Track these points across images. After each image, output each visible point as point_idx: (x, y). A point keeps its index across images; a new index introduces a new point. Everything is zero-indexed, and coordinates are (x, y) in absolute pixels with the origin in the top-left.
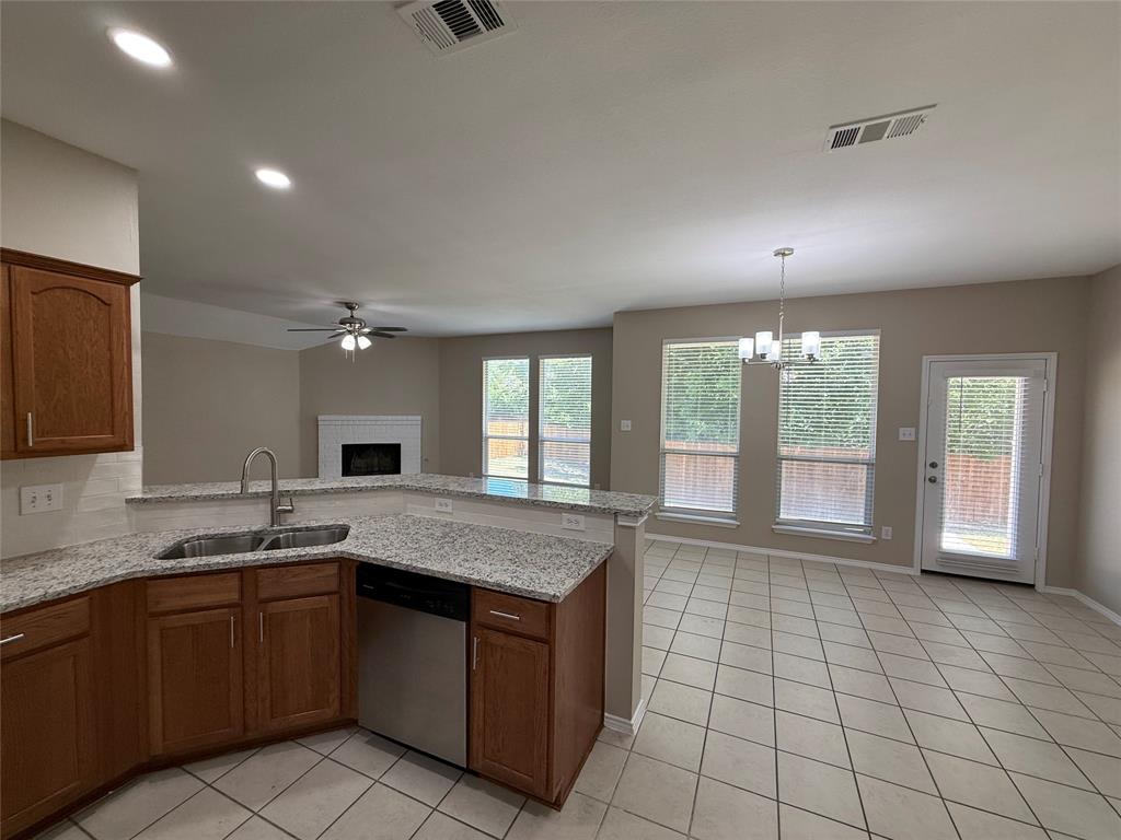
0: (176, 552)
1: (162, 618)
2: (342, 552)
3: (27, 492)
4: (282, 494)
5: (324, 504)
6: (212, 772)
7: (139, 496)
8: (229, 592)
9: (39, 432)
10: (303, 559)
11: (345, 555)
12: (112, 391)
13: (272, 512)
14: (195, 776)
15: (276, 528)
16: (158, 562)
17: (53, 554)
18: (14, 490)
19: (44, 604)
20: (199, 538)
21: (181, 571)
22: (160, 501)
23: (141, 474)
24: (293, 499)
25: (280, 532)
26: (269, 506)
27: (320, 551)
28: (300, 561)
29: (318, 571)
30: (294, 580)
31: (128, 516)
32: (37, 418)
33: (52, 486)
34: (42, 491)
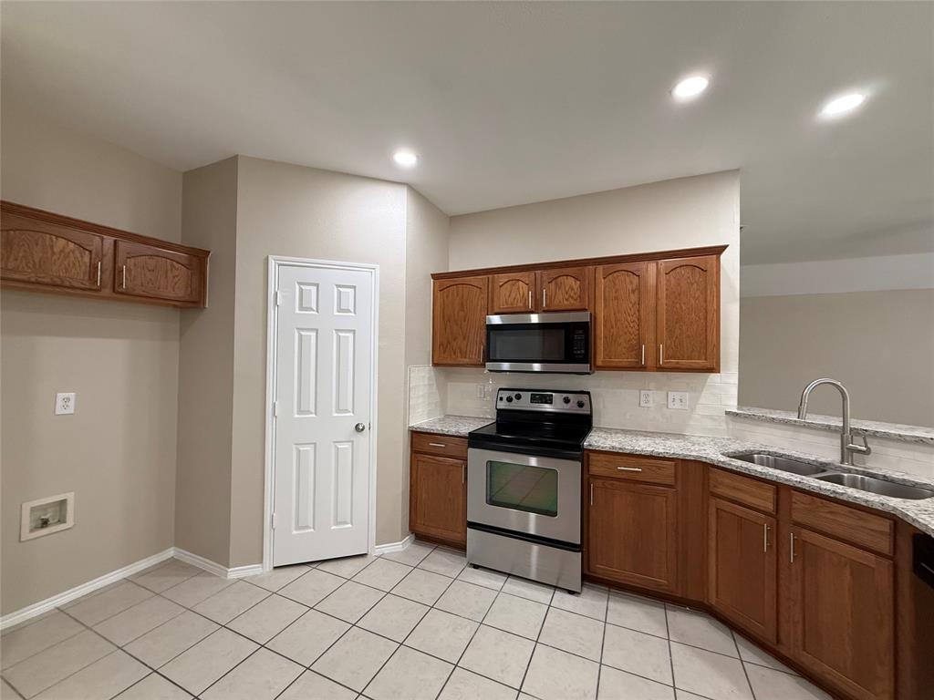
0: (747, 457)
1: (718, 500)
2: (895, 508)
3: (671, 394)
4: (856, 432)
5: (918, 455)
6: (750, 655)
7: (735, 410)
8: (765, 501)
9: (667, 357)
10: (838, 496)
11: (897, 513)
12: (706, 330)
13: (842, 448)
14: (736, 646)
15: (845, 465)
16: (720, 456)
17: (679, 436)
18: (665, 393)
19: (651, 457)
20: (769, 453)
21: (729, 467)
22: (746, 417)
23: (736, 393)
24: (868, 440)
25: (849, 471)
26: (839, 441)
27: (865, 497)
28: (835, 498)
29: (861, 519)
30: (828, 516)
31: (727, 423)
32: (666, 348)
33: (683, 394)
34: (678, 395)
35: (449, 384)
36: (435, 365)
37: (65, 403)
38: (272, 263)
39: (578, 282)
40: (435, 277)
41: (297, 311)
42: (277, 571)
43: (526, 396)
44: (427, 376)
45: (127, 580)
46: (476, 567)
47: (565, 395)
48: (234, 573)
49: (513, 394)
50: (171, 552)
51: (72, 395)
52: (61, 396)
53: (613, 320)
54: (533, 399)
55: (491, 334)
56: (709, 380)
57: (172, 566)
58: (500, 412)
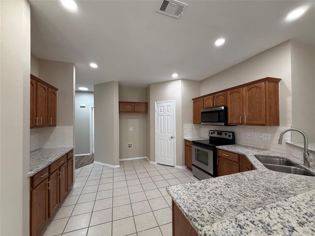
3: (263, 134)
12: (261, 110)
18: (261, 133)
31: (287, 148)
33: (268, 134)
34: (266, 135)
35: (201, 129)
36: (194, 123)
37: (131, 129)
38: (155, 103)
39: (223, 97)
40: (193, 99)
41: (160, 112)
42: (158, 165)
43: (216, 132)
44: (191, 126)
45: (139, 159)
46: (194, 176)
47: (226, 133)
48: (151, 162)
49: (212, 132)
50: (146, 157)
51: (132, 128)
52: (131, 128)
53: (233, 108)
54: (218, 133)
55: (202, 114)
56: (278, 129)
57: (145, 160)
58: (210, 137)
